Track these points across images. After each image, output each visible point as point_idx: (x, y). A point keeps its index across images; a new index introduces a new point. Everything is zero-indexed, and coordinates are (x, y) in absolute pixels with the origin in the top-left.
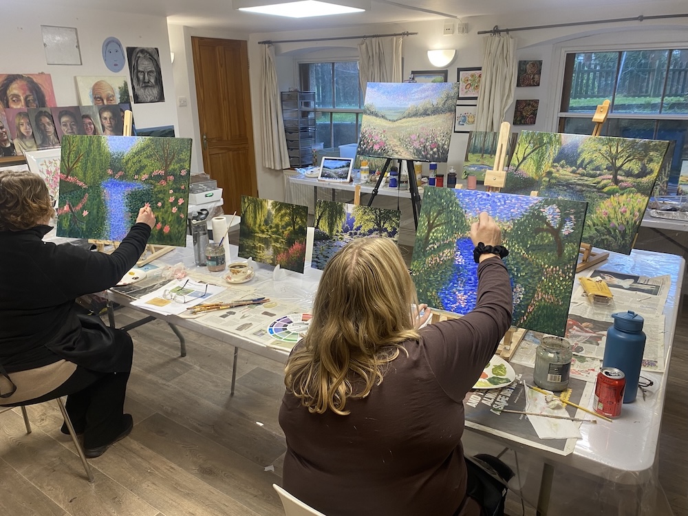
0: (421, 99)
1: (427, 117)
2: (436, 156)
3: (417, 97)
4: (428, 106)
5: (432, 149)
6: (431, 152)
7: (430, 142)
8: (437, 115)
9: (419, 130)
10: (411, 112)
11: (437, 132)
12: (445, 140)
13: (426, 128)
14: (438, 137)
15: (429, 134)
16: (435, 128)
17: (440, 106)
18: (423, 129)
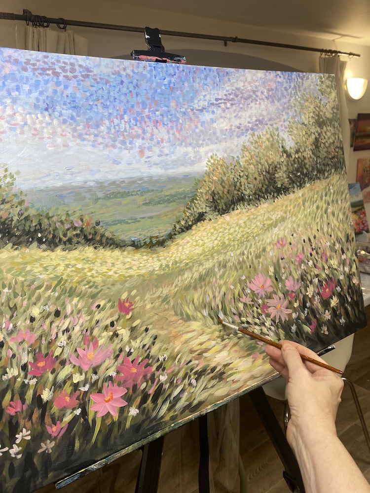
5: (326, 304)
6: (327, 316)
7: (316, 280)
8: (308, 185)
9: (272, 253)
10: (219, 189)
11: (323, 241)
12: (348, 262)
13: (290, 239)
14: (331, 257)
15: (302, 257)
16: (315, 232)
17: (308, 154)
18: (281, 243)
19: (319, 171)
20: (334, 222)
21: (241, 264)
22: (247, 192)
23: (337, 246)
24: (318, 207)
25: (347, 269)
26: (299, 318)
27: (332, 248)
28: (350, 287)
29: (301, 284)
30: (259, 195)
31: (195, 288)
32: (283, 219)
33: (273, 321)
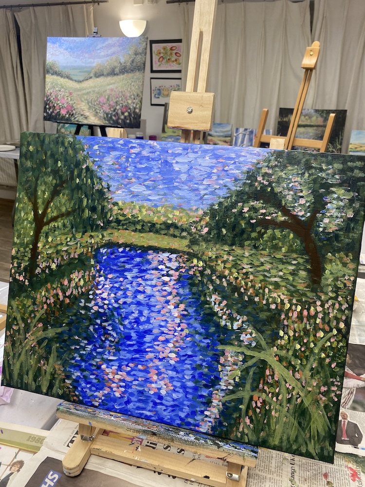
0: (108, 56)
1: (116, 78)
2: (128, 121)
3: (102, 54)
4: (116, 64)
5: (123, 113)
6: (122, 117)
7: (121, 105)
8: (126, 74)
9: (108, 92)
10: (98, 71)
11: (127, 93)
12: (136, 103)
13: (115, 89)
14: (129, 99)
15: (118, 96)
16: (124, 89)
17: (128, 64)
18: (112, 90)
19: (132, 70)
20: (133, 88)
21: (98, 93)
22: (105, 73)
23: (132, 97)
24: (128, 82)
25: (134, 105)
26: (112, 113)
27: (130, 97)
28: (134, 112)
29: (115, 104)
30: (108, 75)
32: (114, 83)
33: (104, 111)
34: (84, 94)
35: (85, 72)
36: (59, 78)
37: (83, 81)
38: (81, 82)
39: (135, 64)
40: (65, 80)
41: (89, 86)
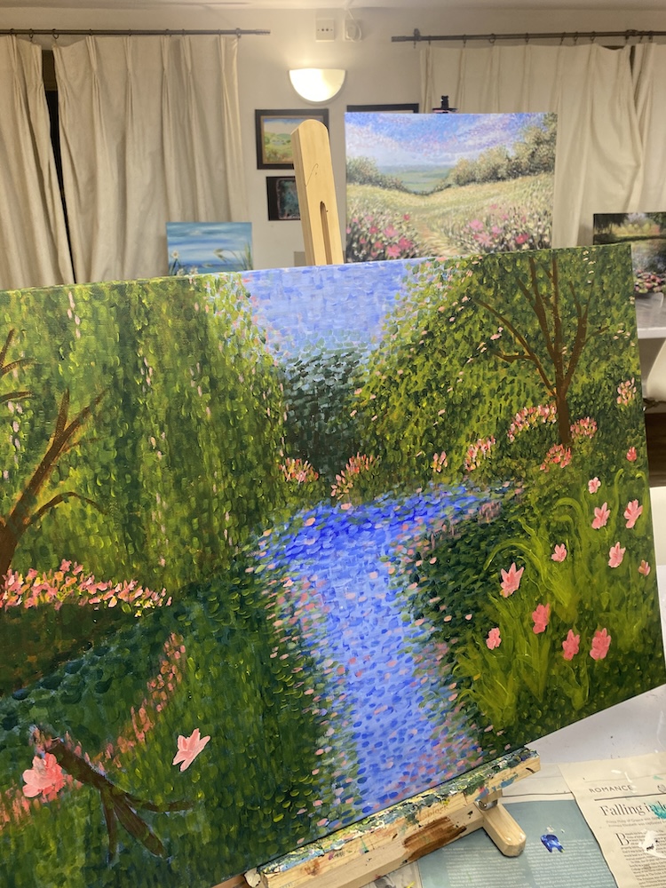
1: (500, 184)
4: (499, 161)
5: (518, 246)
7: (514, 232)
8: (520, 178)
9: (487, 211)
10: (462, 174)
11: (525, 211)
12: (543, 227)
13: (500, 205)
14: (529, 222)
15: (508, 217)
16: (520, 204)
17: (525, 160)
18: (494, 206)
19: (531, 171)
20: (536, 202)
21: (467, 213)
22: (478, 177)
23: (536, 216)
24: (525, 192)
25: (541, 231)
26: (496, 248)
27: (531, 216)
28: (540, 242)
29: (502, 230)
30: (485, 180)
31: (439, 218)
32: (498, 194)
33: (480, 245)
34: (436, 217)
35: (435, 176)
36: (377, 189)
37: (432, 192)
38: (427, 195)
39: (537, 160)
40: (391, 192)
41: (445, 201)
